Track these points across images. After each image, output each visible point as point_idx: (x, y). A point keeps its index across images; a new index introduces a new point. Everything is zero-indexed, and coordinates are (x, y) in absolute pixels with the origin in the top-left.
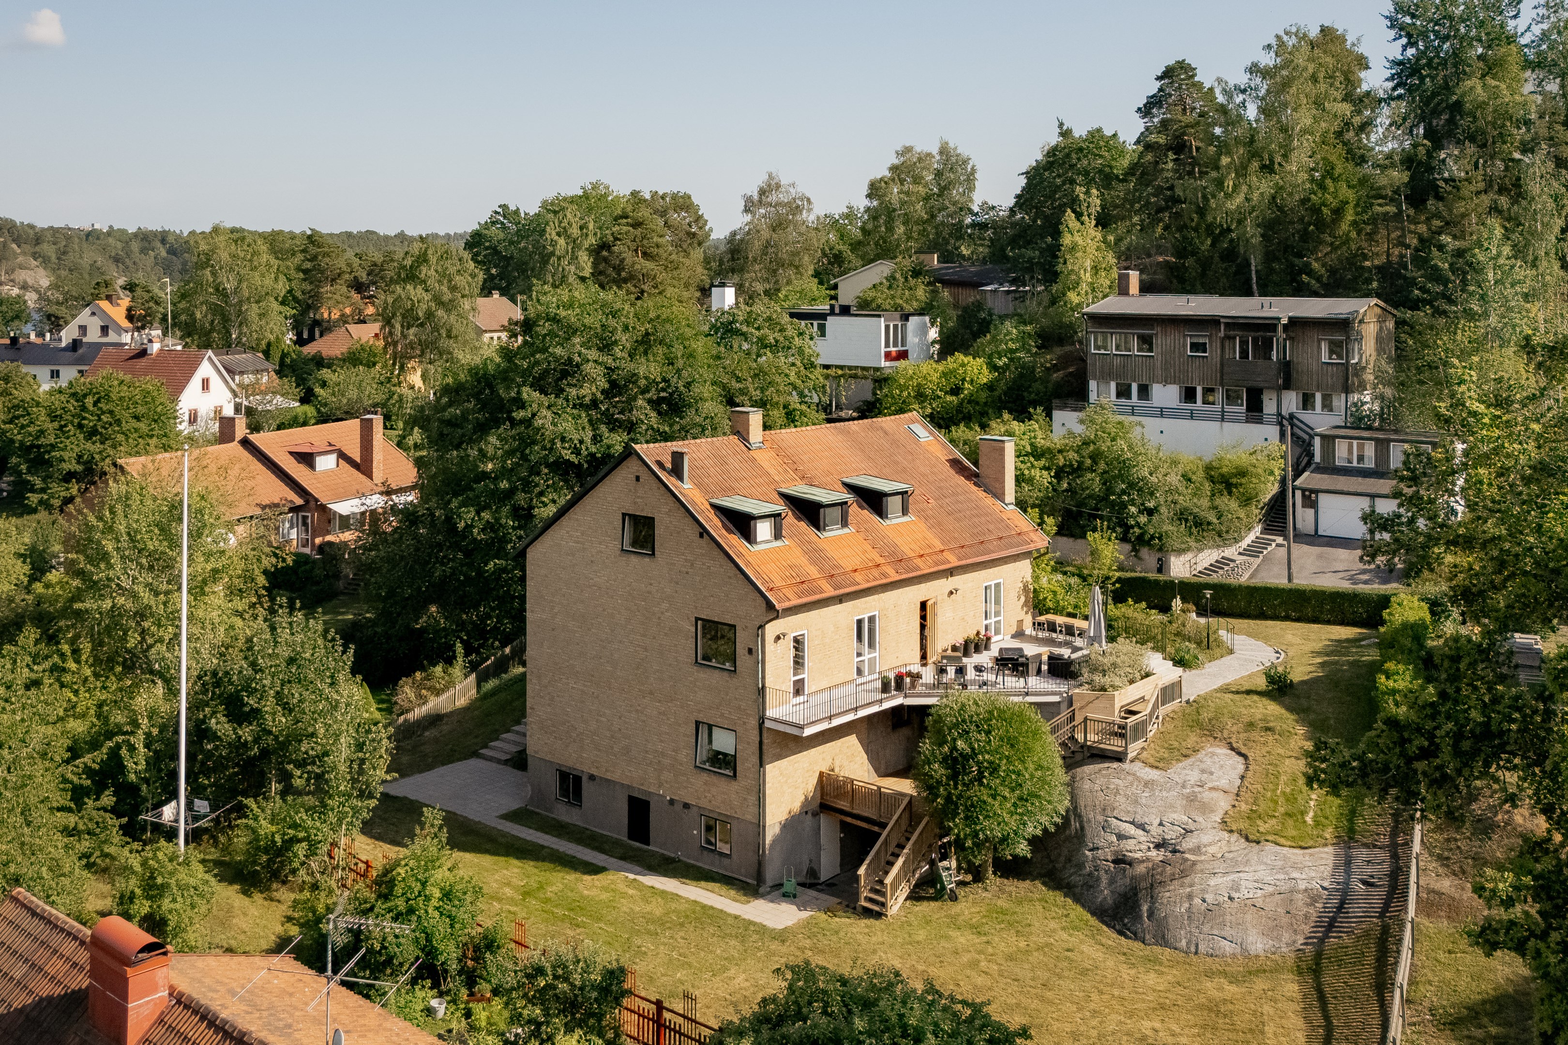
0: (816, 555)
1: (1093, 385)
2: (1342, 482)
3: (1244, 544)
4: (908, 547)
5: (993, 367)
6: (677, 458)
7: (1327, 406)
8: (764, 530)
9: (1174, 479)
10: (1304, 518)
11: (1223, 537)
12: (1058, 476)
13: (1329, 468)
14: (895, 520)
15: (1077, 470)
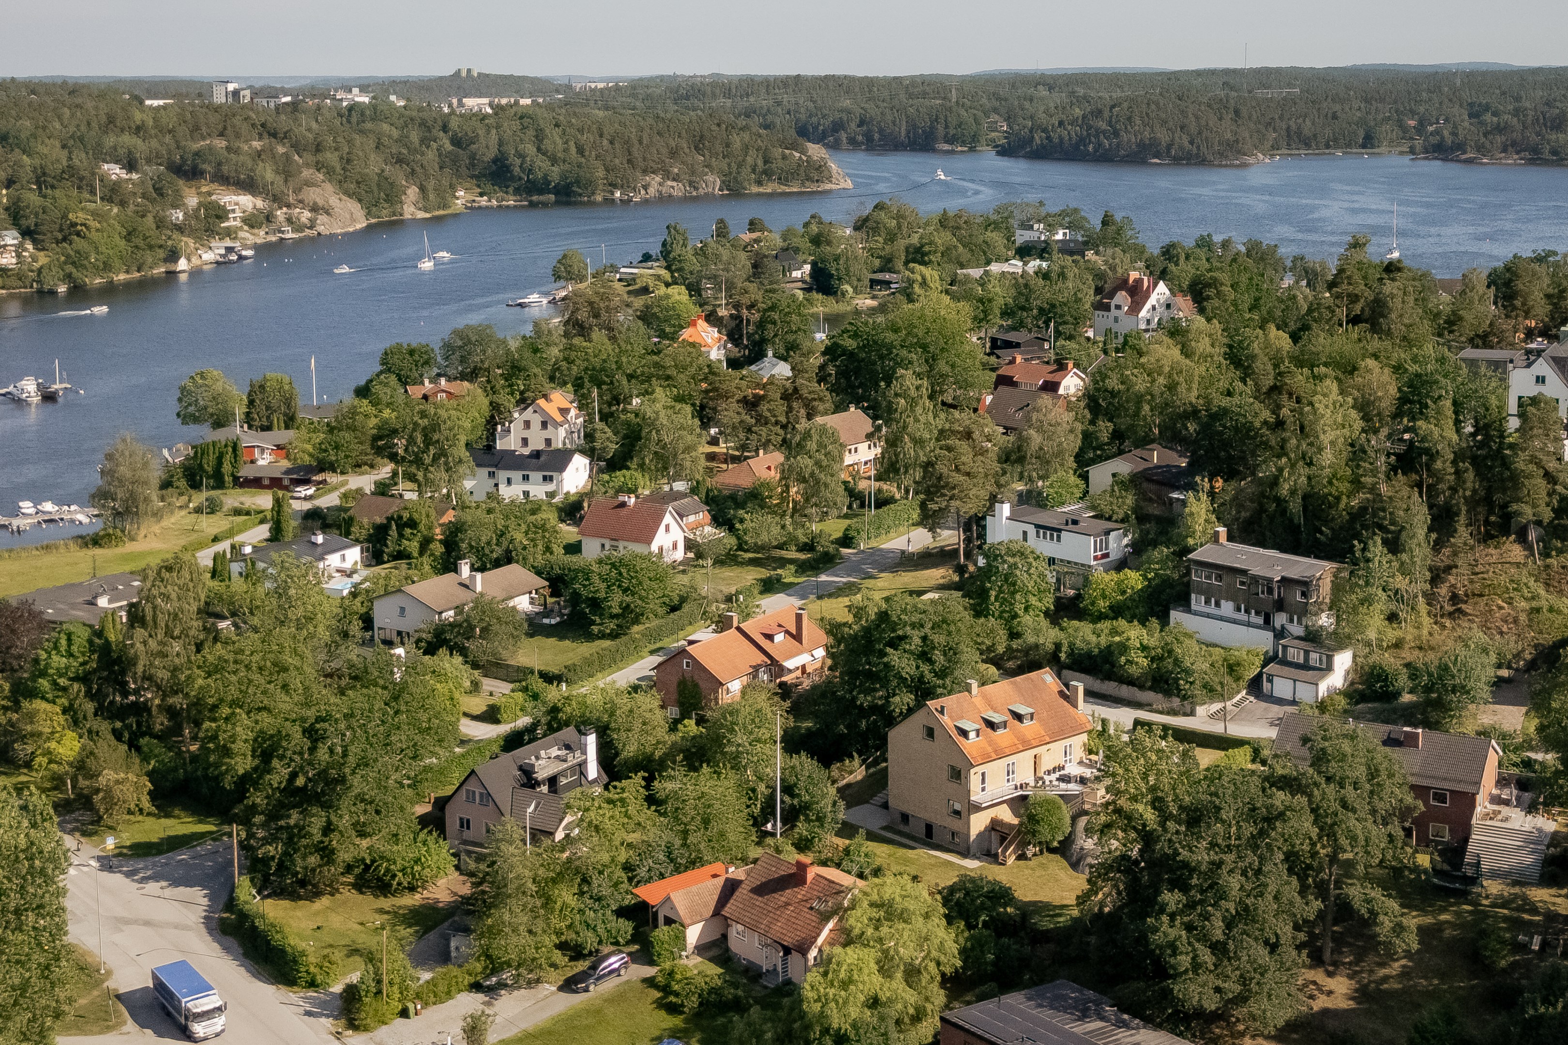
0: (991, 743)
1: (1193, 596)
2: (1286, 670)
3: (1235, 700)
4: (1029, 735)
5: (1145, 577)
6: (943, 705)
7: (1300, 622)
8: (972, 735)
9: (1205, 666)
10: (1266, 686)
11: (1222, 698)
12: (1153, 660)
13: (1285, 662)
14: (1027, 723)
15: (1161, 659)
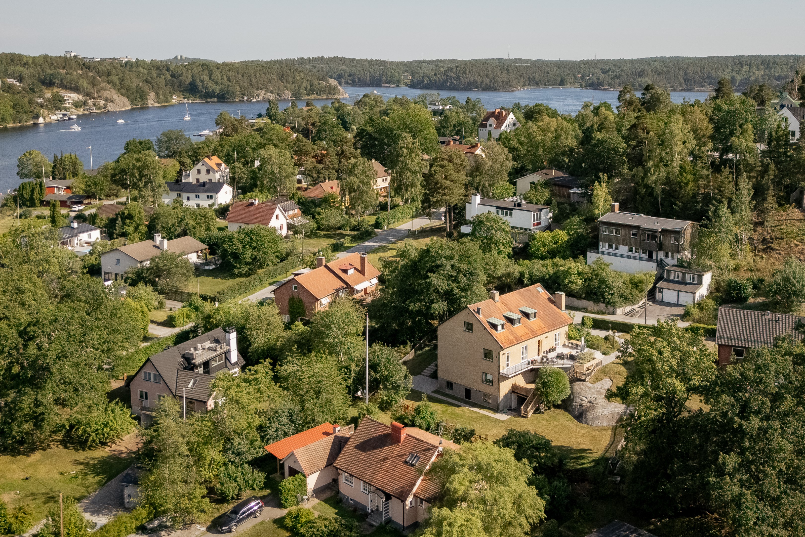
0: (512, 333)
1: (600, 243)
2: (671, 285)
3: (640, 304)
4: (535, 327)
5: (569, 234)
6: (479, 309)
7: (673, 256)
8: (500, 328)
9: (620, 284)
10: (658, 296)
11: (633, 303)
12: (585, 281)
13: (668, 280)
14: (533, 319)
15: (591, 280)
